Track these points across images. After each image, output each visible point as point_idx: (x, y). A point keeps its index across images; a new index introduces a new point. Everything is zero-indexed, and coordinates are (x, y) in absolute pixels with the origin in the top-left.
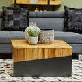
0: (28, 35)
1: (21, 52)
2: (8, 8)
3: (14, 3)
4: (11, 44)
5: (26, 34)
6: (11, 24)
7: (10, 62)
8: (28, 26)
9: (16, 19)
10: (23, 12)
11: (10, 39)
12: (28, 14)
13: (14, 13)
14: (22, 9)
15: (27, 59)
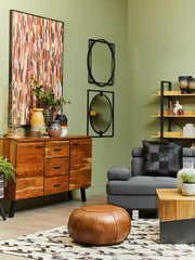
0: (181, 181)
1: (172, 206)
2: (152, 143)
3: (159, 136)
4: (156, 195)
5: (178, 181)
6: (155, 166)
7: (155, 223)
8: (182, 168)
9: (162, 159)
10: (173, 148)
11: (154, 189)
12: (181, 152)
13: (160, 150)
14: (172, 144)
15: (180, 217)
